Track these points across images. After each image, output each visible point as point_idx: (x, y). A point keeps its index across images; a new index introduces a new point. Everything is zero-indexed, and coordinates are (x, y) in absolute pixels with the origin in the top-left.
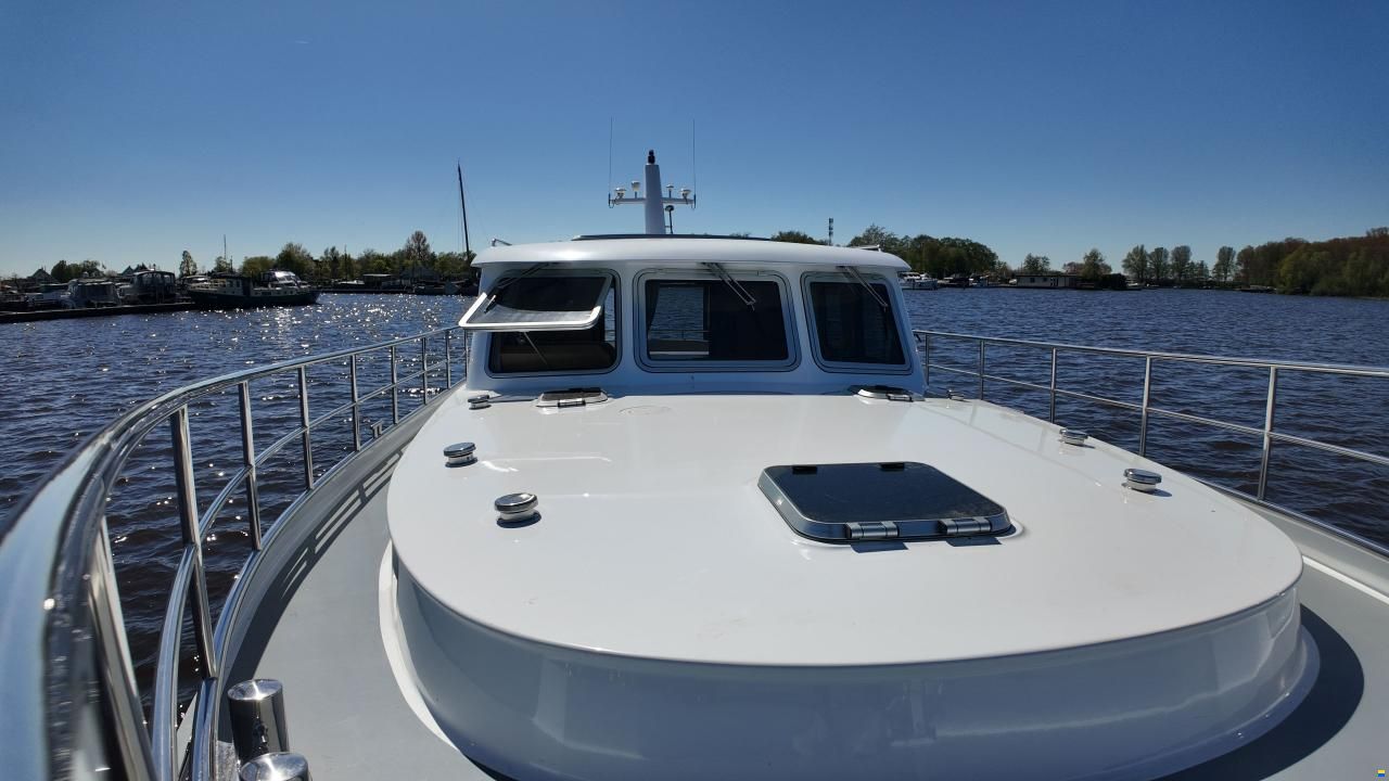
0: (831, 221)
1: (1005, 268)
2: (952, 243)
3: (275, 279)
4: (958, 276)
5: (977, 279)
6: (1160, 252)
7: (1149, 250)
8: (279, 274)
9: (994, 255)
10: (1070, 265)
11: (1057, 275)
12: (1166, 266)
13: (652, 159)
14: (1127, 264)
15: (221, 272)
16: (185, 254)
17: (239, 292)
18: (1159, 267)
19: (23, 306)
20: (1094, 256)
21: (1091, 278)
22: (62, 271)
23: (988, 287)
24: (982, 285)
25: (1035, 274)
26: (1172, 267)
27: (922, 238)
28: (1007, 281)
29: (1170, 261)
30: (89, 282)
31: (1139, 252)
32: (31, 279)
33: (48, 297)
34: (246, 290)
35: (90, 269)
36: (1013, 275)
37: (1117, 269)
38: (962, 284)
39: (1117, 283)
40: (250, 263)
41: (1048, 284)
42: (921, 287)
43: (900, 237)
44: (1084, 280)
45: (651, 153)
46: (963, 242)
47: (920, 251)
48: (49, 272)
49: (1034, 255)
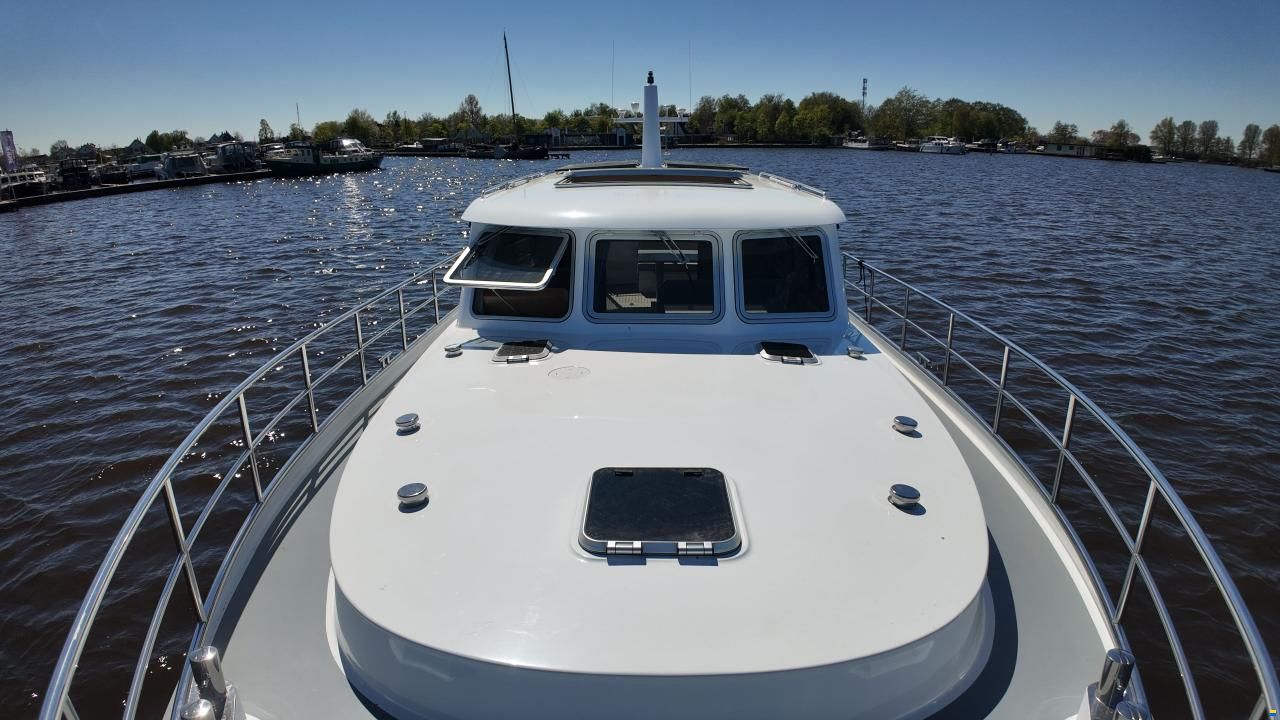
0: (865, 81)
1: (1035, 134)
2: (984, 107)
3: (343, 147)
4: (986, 141)
5: (1005, 144)
6: (1188, 125)
7: (1178, 122)
8: (346, 142)
9: (1023, 121)
10: (1100, 132)
11: (1085, 143)
12: (1193, 140)
13: (651, 80)
14: (1155, 136)
15: (296, 138)
16: (263, 122)
17: (310, 160)
18: (1186, 140)
19: (122, 178)
20: (1121, 125)
21: (1118, 148)
22: (156, 142)
23: (1016, 153)
24: (1010, 150)
25: (1064, 142)
26: (1199, 140)
27: (954, 102)
28: (1034, 148)
29: (1197, 135)
30: (178, 155)
31: (1168, 124)
32: (129, 151)
33: (145, 166)
34: (317, 158)
35: (178, 139)
36: (1043, 141)
37: (1146, 141)
38: (990, 149)
39: (1142, 155)
40: (321, 129)
41: (1074, 153)
42: (949, 151)
43: (932, 100)
44: (1110, 150)
45: (651, 74)
46: (994, 107)
47: (951, 115)
48: (144, 141)
49: (1063, 123)
